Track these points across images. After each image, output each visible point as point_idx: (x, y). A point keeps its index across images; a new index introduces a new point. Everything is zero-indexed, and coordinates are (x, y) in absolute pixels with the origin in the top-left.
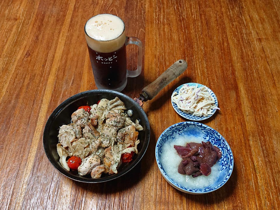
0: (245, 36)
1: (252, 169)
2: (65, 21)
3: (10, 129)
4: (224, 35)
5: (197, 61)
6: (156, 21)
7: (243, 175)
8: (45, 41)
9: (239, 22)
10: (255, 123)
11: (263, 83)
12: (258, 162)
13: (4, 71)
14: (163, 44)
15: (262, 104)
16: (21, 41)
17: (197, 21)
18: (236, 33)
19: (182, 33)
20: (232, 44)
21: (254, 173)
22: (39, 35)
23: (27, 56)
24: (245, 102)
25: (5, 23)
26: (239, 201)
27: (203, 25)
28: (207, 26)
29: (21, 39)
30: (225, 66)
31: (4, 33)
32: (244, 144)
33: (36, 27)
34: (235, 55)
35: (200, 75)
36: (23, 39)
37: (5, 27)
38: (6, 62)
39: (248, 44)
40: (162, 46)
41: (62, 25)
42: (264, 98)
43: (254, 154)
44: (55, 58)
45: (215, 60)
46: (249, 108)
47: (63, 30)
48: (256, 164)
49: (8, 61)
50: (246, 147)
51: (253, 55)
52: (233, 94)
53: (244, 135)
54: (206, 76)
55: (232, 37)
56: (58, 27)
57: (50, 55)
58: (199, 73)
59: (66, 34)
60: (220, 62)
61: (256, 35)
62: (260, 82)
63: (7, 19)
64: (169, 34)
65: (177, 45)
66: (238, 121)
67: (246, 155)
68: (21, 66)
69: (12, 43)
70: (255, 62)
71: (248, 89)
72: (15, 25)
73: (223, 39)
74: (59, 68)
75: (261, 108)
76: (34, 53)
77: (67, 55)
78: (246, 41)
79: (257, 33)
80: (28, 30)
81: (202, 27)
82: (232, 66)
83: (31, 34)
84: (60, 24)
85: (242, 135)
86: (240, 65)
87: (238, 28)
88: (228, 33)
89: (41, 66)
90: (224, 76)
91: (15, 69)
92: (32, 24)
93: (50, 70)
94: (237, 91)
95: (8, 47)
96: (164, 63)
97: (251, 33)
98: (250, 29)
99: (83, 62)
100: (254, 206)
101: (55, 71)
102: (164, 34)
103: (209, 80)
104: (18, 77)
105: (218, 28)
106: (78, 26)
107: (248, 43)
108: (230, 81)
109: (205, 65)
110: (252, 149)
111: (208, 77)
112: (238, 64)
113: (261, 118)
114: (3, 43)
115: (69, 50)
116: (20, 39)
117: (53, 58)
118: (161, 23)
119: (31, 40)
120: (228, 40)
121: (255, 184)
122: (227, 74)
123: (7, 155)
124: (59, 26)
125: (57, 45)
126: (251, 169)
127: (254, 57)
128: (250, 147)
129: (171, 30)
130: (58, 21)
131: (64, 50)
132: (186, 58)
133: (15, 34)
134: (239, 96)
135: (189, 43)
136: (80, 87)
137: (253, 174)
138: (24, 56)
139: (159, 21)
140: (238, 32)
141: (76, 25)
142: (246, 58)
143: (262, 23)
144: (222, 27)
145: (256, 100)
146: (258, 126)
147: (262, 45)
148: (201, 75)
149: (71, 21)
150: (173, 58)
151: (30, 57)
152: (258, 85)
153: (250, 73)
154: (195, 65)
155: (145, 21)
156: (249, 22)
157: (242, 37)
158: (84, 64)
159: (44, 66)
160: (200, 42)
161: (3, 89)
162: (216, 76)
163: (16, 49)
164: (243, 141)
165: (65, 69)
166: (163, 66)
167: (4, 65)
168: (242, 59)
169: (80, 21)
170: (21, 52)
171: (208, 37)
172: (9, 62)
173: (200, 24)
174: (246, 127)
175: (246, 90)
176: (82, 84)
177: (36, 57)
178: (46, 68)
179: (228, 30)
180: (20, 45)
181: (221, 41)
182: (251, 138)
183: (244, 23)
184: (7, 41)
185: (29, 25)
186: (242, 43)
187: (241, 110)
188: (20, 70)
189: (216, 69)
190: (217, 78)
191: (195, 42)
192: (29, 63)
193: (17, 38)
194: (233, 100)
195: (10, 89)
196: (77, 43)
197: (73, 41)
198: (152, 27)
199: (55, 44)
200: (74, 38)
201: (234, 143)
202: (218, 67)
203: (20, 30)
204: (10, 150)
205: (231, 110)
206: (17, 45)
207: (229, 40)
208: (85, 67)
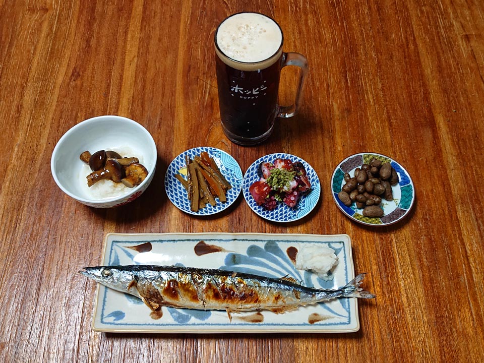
0: (442, 31)
1: (463, 256)
2: (133, 12)
3: (63, 209)
4: (408, 30)
5: (367, 79)
6: (292, 7)
7: (449, 267)
8: (102, 49)
9: (431, 7)
10: (465, 182)
11: (474, 114)
12: (471, 245)
13: (38, 107)
14: (306, 49)
15: (475, 149)
16: (60, 51)
17: (361, 6)
18: (428, 26)
19: (338, 28)
20: (422, 46)
21: (466, 262)
22: (91, 38)
23: (75, 77)
24: (448, 147)
25: (27, 17)
26: (445, 309)
27: (372, 13)
28: (379, 15)
29: (60, 47)
30: (412, 87)
31: (27, 35)
32: (448, 217)
33: (83, 22)
34: (428, 67)
35: (372, 103)
36: (63, 46)
37: (29, 25)
38: (39, 89)
39: (449, 47)
40: (305, 52)
41: (129, 17)
42: (478, 138)
43: (465, 232)
44: (124, 80)
45: (395, 75)
46: (454, 158)
47: (131, 28)
48: (468, 247)
49: (43, 89)
50: (451, 222)
51: (458, 64)
52: (428, 135)
53: (447, 202)
54: (383, 104)
55: (422, 34)
56: (123, 23)
57: (115, 75)
58: (371, 100)
59: (137, 35)
60: (404, 79)
61: (462, 29)
62: (471, 111)
63: (29, 10)
64: (316, 31)
65: (331, 50)
66: (439, 180)
67: (452, 235)
68: (66, 96)
69: (44, 54)
70: (461, 77)
71: (452, 125)
72: (45, 19)
73: (406, 38)
74: (133, 97)
75: (473, 156)
76: (86, 73)
77: (145, 73)
78: (445, 41)
79: (462, 26)
80: (70, 28)
81: (371, 15)
82: (424, 85)
83: (75, 36)
84: (125, 16)
85: (446, 202)
86: (437, 83)
87: (430, 18)
88: (414, 26)
89: (102, 94)
90: (411, 104)
91: (57, 102)
92: (75, 17)
93: (119, 102)
94: (435, 128)
95: (38, 63)
96: (311, 84)
97: (452, 25)
98: (450, 19)
99: (174, 85)
100: (468, 315)
101: (126, 104)
102: (308, 31)
103: (388, 112)
104: (63, 117)
105: (397, 18)
106: (157, 20)
107: (448, 44)
108: (422, 112)
109: (380, 86)
110: (462, 224)
111: (386, 106)
112: (434, 82)
113: (474, 173)
114: (28, 55)
115: (146, 65)
116: (58, 47)
117: (120, 79)
118: (300, 11)
119: (77, 49)
120: (415, 39)
121: (468, 280)
122: (415, 99)
123: (64, 253)
124: (123, 20)
125: (125, 57)
126: (462, 258)
127: (459, 69)
128: (459, 222)
129: (318, 22)
130: (120, 10)
131: (137, 64)
132: (348, 73)
133: (49, 38)
134: (438, 138)
135: (350, 47)
136: (173, 131)
137: (465, 265)
138: (68, 78)
139: (296, 7)
140: (432, 24)
141: (154, 18)
142: (445, 72)
143: (469, 8)
144: (405, 16)
145: (465, 143)
146: (469, 186)
147: (471, 47)
148: (375, 104)
149: (144, 12)
150: (326, 74)
151: (79, 79)
152: (468, 116)
153: (453, 97)
154: (362, 85)
155: (273, 8)
156: (449, 6)
157: (438, 33)
158: (176, 90)
159: (106, 95)
160: (368, 44)
161: (40, 138)
162: (399, 104)
163: (53, 64)
164: (447, 212)
165: (143, 99)
166: (310, 88)
167: (37, 95)
168: (440, 72)
169: (159, 11)
170: (63, 70)
171: (381, 34)
172: (45, 90)
173: (366, 11)
174: (450, 189)
175: (449, 127)
176: (176, 125)
177: (90, 79)
178: (111, 99)
179: (414, 21)
180: (59, 58)
181: (404, 40)
182: (459, 207)
183: (440, 7)
184: (35, 49)
185: (71, 21)
186: (438, 45)
187: (442, 161)
188: (65, 103)
189: (399, 92)
190: (401, 108)
191: (361, 45)
192: (81, 90)
193: (52, 45)
194: (428, 144)
195: (53, 139)
196: (159, 51)
197: (153, 48)
198: (285, 19)
199: (122, 55)
200: (152, 42)
201: (432, 216)
202: (402, 87)
203: (56, 30)
204: (70, 244)
205: (426, 162)
206: (54, 58)
207: (417, 39)
208: (177, 95)
